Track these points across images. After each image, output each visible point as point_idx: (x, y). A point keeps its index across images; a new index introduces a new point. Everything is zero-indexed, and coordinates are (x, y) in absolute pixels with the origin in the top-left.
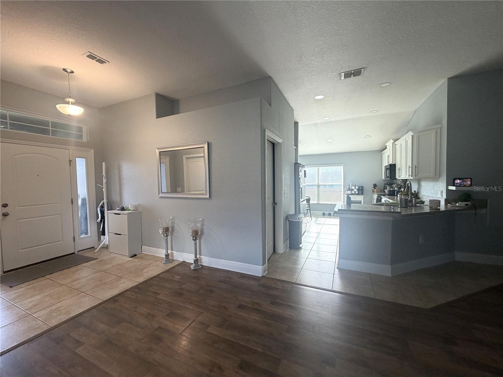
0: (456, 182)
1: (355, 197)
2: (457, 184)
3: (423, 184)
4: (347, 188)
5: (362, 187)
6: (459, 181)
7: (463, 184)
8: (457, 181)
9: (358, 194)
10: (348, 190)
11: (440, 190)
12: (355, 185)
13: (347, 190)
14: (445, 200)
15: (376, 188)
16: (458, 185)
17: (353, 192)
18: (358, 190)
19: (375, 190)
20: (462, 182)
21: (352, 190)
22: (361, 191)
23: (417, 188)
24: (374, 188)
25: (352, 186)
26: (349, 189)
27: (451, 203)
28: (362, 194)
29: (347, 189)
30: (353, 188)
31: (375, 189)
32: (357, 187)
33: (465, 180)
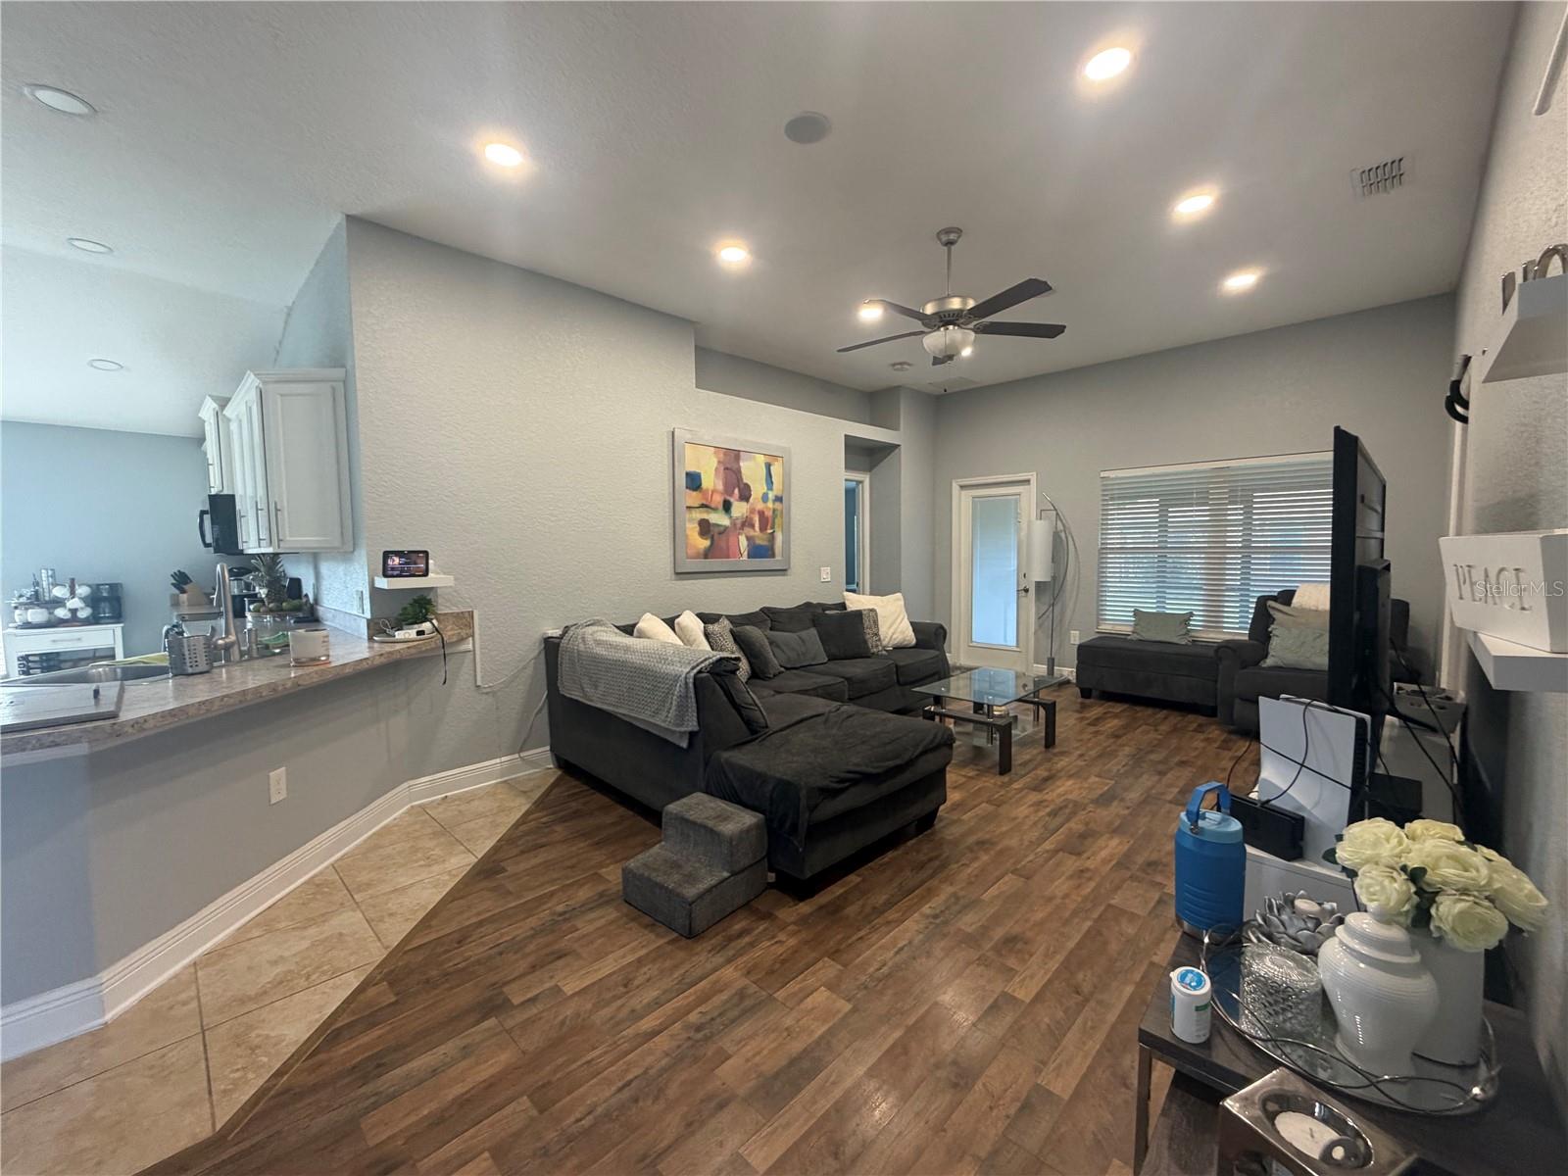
0: (390, 562)
1: (77, 635)
2: (393, 569)
3: (325, 568)
4: (21, 596)
5: (115, 588)
6: (397, 560)
7: (409, 570)
8: (394, 561)
9: (94, 620)
10: (27, 606)
11: (357, 591)
12: (73, 581)
13: (21, 604)
14: (369, 622)
15: (186, 587)
16: (395, 573)
17: (61, 613)
18: (93, 601)
19: (184, 597)
20: (406, 563)
21: (59, 602)
22: (108, 603)
23: (312, 587)
24: (177, 592)
25: (55, 585)
26: (36, 600)
27: (385, 631)
28: (117, 617)
29: (22, 600)
30: (59, 592)
31: (183, 591)
32: (83, 591)
33: (414, 556)
